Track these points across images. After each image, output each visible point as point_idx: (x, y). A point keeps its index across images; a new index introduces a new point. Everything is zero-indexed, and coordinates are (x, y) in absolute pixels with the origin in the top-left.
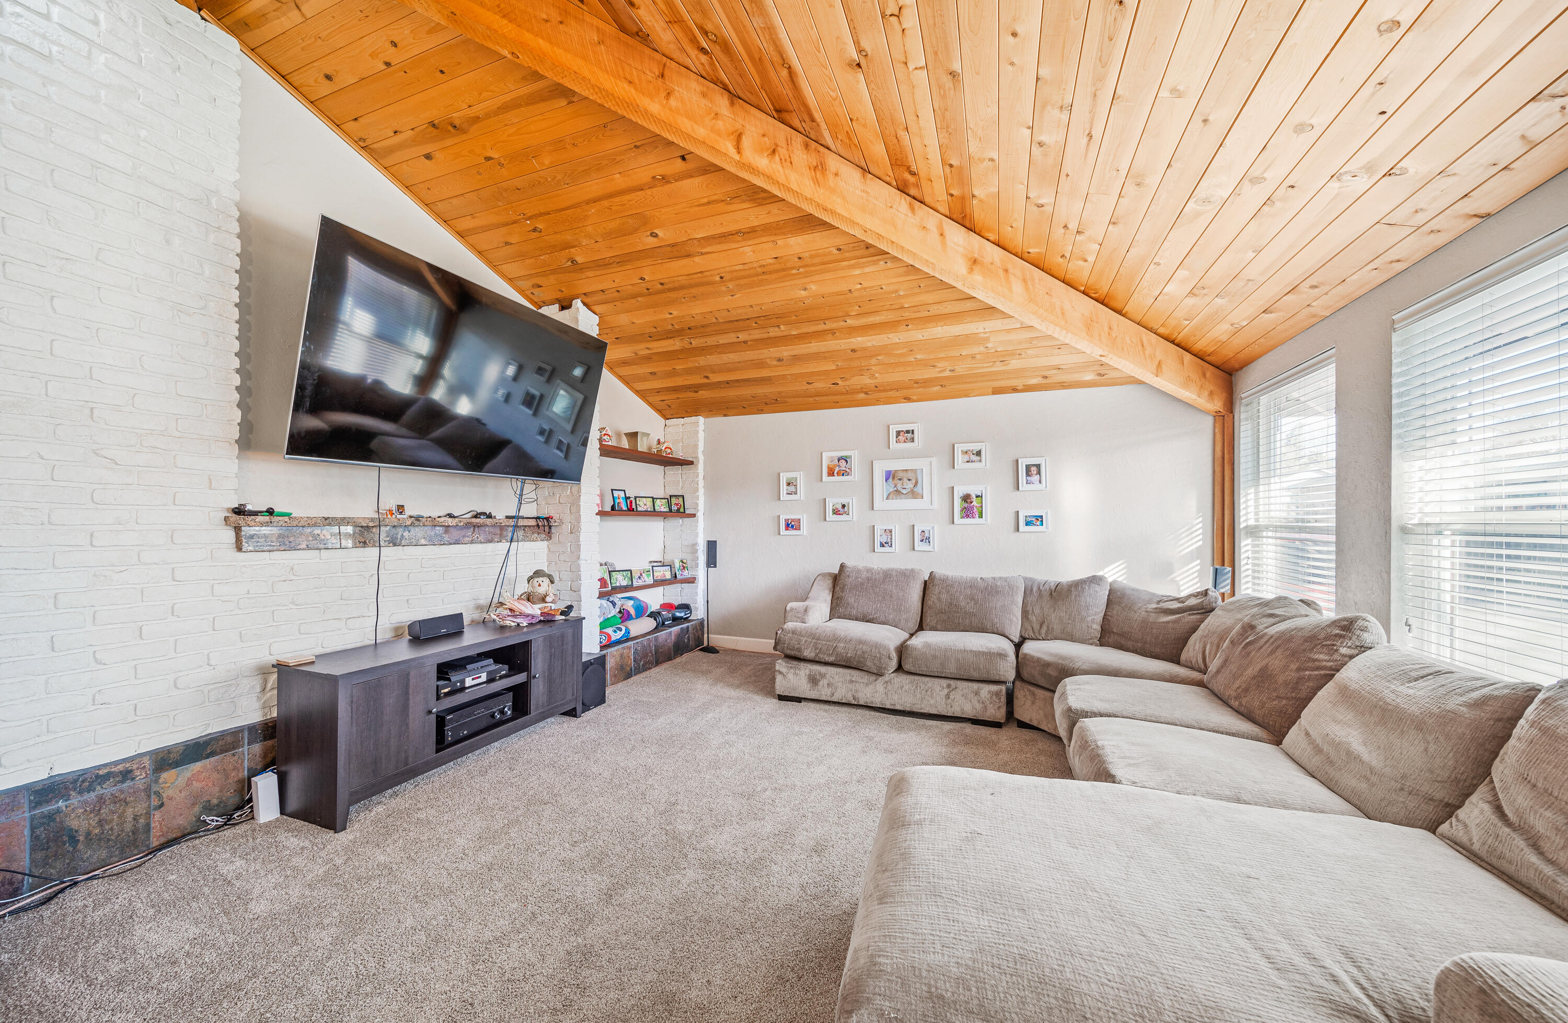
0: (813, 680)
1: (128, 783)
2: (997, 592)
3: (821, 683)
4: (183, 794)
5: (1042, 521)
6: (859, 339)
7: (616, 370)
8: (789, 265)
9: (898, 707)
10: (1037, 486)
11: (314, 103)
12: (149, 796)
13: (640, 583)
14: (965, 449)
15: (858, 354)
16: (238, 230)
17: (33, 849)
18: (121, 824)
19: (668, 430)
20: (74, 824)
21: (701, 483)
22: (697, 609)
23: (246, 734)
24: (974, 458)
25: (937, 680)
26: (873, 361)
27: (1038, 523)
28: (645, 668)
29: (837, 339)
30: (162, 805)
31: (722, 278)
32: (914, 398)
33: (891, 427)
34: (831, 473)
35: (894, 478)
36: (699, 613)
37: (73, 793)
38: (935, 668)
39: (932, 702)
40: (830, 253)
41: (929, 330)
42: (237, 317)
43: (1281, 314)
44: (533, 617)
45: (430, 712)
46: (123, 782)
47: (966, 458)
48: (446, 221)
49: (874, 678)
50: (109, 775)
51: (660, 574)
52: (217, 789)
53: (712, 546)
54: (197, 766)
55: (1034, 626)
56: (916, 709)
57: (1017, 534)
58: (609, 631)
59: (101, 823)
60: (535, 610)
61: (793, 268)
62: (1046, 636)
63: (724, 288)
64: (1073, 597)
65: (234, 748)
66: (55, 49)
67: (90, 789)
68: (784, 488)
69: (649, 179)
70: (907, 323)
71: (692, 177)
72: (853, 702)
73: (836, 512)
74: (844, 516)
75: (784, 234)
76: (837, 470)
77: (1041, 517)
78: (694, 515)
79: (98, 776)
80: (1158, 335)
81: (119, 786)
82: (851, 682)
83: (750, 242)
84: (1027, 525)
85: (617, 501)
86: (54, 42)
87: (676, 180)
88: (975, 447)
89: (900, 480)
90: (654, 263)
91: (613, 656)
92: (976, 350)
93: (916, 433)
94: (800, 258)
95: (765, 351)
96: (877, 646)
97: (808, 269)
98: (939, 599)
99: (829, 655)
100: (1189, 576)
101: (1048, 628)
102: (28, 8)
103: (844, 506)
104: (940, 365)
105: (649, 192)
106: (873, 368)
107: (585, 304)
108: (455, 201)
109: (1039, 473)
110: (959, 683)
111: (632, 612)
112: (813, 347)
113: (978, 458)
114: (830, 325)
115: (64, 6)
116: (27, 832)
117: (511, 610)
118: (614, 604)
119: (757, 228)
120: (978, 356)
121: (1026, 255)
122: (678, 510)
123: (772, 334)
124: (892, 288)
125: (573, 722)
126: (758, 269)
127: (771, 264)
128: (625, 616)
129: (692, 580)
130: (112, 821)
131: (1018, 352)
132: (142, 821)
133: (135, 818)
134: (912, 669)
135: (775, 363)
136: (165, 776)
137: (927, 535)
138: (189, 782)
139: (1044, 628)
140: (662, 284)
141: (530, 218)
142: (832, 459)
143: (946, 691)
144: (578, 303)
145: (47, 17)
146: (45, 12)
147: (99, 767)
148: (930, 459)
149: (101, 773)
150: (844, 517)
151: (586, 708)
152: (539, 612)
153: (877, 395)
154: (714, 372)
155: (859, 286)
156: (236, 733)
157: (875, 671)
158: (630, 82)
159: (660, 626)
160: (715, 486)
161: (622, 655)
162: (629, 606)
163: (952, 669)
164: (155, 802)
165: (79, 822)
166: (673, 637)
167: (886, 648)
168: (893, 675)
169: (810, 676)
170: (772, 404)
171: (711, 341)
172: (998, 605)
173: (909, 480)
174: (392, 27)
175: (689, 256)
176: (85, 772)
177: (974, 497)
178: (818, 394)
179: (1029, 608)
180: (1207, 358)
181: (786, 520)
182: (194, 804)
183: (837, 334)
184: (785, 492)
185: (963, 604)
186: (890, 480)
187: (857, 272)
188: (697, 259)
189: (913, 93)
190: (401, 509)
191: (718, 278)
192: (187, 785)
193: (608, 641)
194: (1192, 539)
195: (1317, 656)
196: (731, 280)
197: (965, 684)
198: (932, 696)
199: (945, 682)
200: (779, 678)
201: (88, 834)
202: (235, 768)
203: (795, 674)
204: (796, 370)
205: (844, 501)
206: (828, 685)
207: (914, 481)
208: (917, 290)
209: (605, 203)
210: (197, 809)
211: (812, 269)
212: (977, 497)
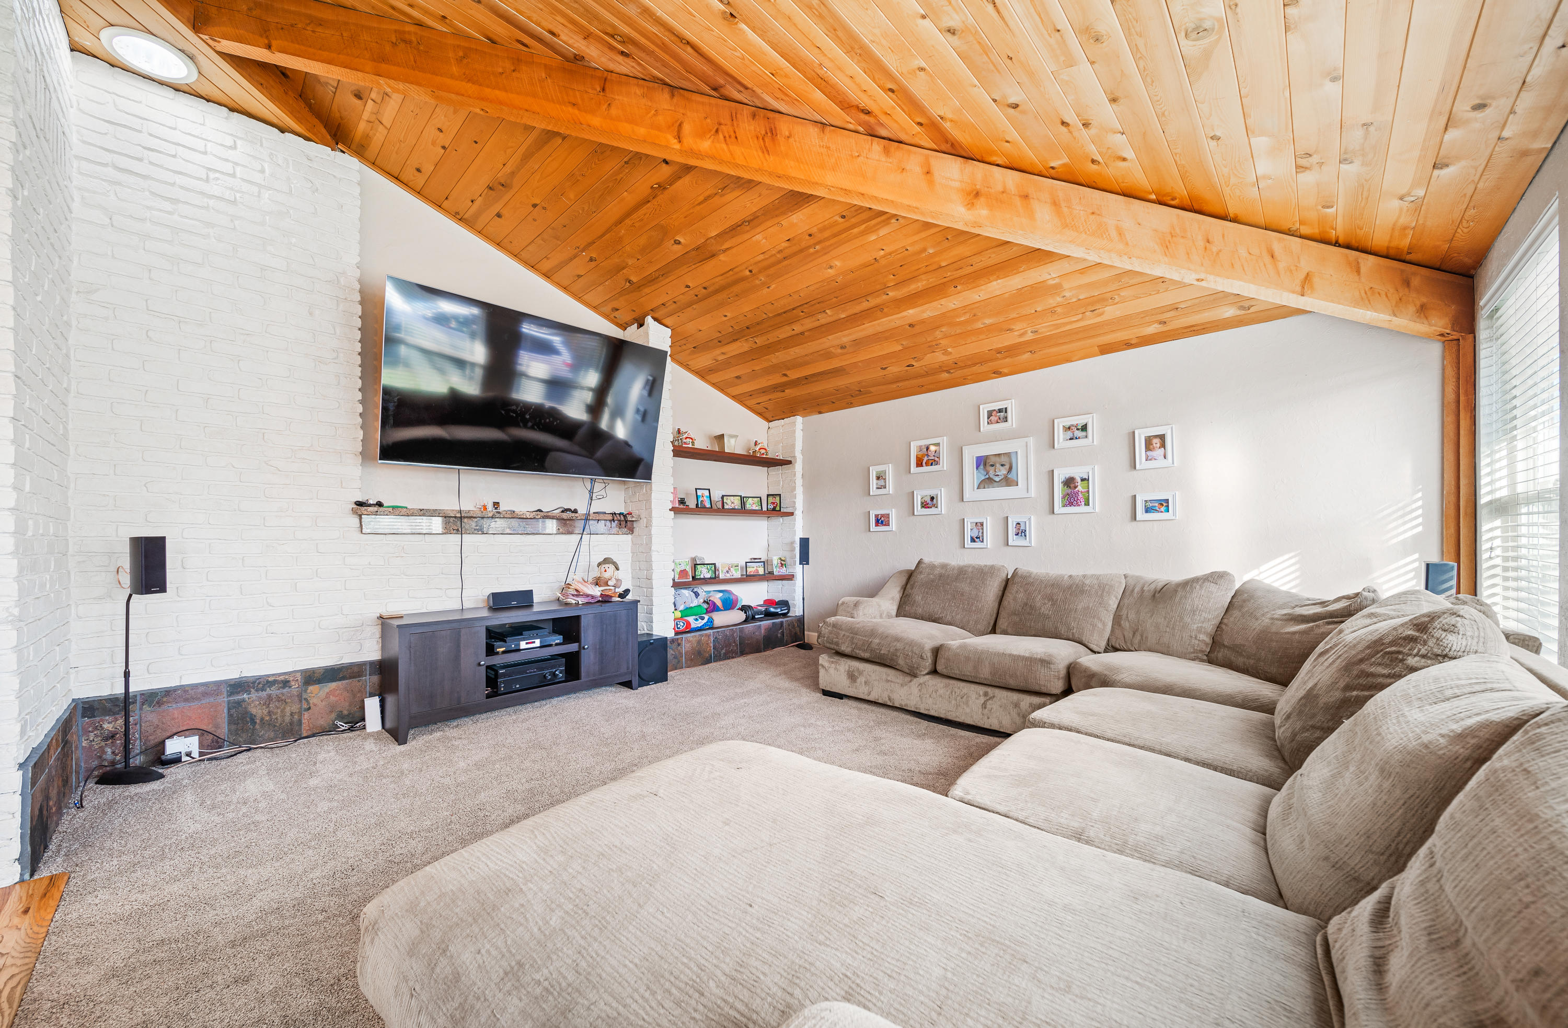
0: (852, 677)
1: (286, 690)
2: (1082, 592)
3: (858, 680)
4: (324, 703)
5: (1168, 506)
6: (911, 311)
7: (708, 378)
8: (803, 245)
9: (933, 713)
10: (1161, 463)
11: (419, 193)
12: (301, 701)
13: (728, 576)
14: (1068, 424)
15: (917, 329)
16: (359, 299)
17: (229, 723)
18: (283, 716)
19: (771, 431)
20: (254, 711)
21: (799, 482)
22: (795, 605)
23: (368, 668)
24: (1078, 434)
25: (973, 686)
26: (938, 334)
27: (1163, 509)
28: (728, 656)
29: (887, 315)
30: (309, 709)
31: (751, 271)
32: (1006, 371)
33: (981, 407)
34: (919, 464)
35: (985, 465)
36: (797, 611)
37: (253, 690)
38: (968, 670)
39: (968, 710)
40: (836, 223)
41: (983, 287)
42: (359, 362)
43: (1463, 163)
44: (593, 597)
45: (479, 665)
46: (283, 688)
47: (1069, 434)
48: (533, 267)
49: (908, 679)
50: (275, 682)
51: (753, 570)
52: (347, 704)
53: (805, 543)
54: (333, 685)
55: (1126, 634)
56: (952, 716)
57: (1134, 523)
58: (691, 619)
59: (270, 713)
60: (597, 591)
61: (809, 247)
62: (1139, 646)
63: (757, 282)
64: (1177, 599)
65: (359, 676)
66: (238, 195)
67: (263, 690)
68: (874, 483)
69: (649, 191)
70: (954, 283)
71: (680, 178)
72: (889, 703)
73: (925, 505)
74: (933, 509)
75: (784, 213)
76: (925, 459)
77: (1167, 501)
78: (792, 514)
79: (268, 682)
80: (1301, 237)
81: (281, 691)
82: (888, 681)
83: (759, 229)
84: (1147, 511)
85: (700, 500)
86: (238, 191)
87: (671, 185)
88: (1080, 421)
89: (992, 466)
90: (690, 269)
91: (689, 642)
92: (1052, 301)
93: (1009, 411)
94: (810, 235)
95: (824, 340)
96: (911, 644)
97: (823, 245)
98: (1015, 599)
99: (864, 651)
100: (1398, 576)
101: (1142, 636)
102: (222, 173)
103: (932, 498)
104: (1018, 326)
105: (655, 202)
106: (941, 341)
107: (655, 319)
108: (530, 248)
109: (1163, 445)
110: (997, 692)
111: (719, 604)
112: (868, 328)
113: (1084, 434)
114: (873, 302)
115: (243, 166)
116: (226, 711)
117: (577, 590)
118: (697, 595)
119: (758, 214)
120: (1059, 310)
121: (1052, 171)
122: (774, 509)
123: (823, 321)
124: (917, 247)
125: (626, 692)
126: (778, 256)
127: (787, 248)
128: (712, 608)
129: (790, 578)
130: (276, 713)
131: (1109, 295)
132: (296, 717)
133: (292, 714)
134: (945, 672)
135: (839, 351)
136: (311, 688)
137: (1022, 528)
138: (328, 695)
139: (1138, 637)
140: (705, 288)
141: (583, 250)
142: (920, 448)
143: (982, 699)
144: (649, 320)
145: (233, 175)
146: (231, 172)
147: (268, 676)
148: (1026, 439)
149: (270, 679)
150: (932, 511)
151: (644, 682)
152: (599, 594)
153: (959, 373)
154: (789, 369)
155: (882, 253)
156: (361, 665)
157: (907, 671)
158: (574, 105)
159: (749, 619)
160: (813, 484)
161: (699, 642)
162: (717, 598)
163: (985, 673)
164: (305, 706)
165: (257, 711)
166: (763, 631)
167: (921, 647)
168: (927, 677)
169: (849, 671)
170: (857, 395)
171: (773, 337)
172: (1080, 607)
173: (1002, 465)
174: (433, 117)
175: (713, 256)
176: (260, 677)
177: (1079, 480)
178: (898, 380)
179: (1124, 612)
180: (1408, 257)
181: (876, 516)
182: (331, 712)
183: (886, 310)
184: (875, 487)
185: (1038, 605)
186: (982, 467)
187: (873, 237)
188: (722, 257)
189: (795, 24)
190: (496, 505)
191: (748, 273)
192: (326, 697)
193: (687, 628)
194: (1405, 523)
195: (1373, 669)
196: (760, 272)
197: (1004, 693)
198: (967, 703)
199: (981, 689)
200: (822, 672)
201: (262, 719)
202: (360, 691)
203: (836, 669)
204: (864, 355)
205: (932, 492)
206: (865, 683)
207: (1007, 467)
208: (946, 244)
209: (628, 222)
210: (333, 716)
211: (827, 243)
212: (1083, 480)
